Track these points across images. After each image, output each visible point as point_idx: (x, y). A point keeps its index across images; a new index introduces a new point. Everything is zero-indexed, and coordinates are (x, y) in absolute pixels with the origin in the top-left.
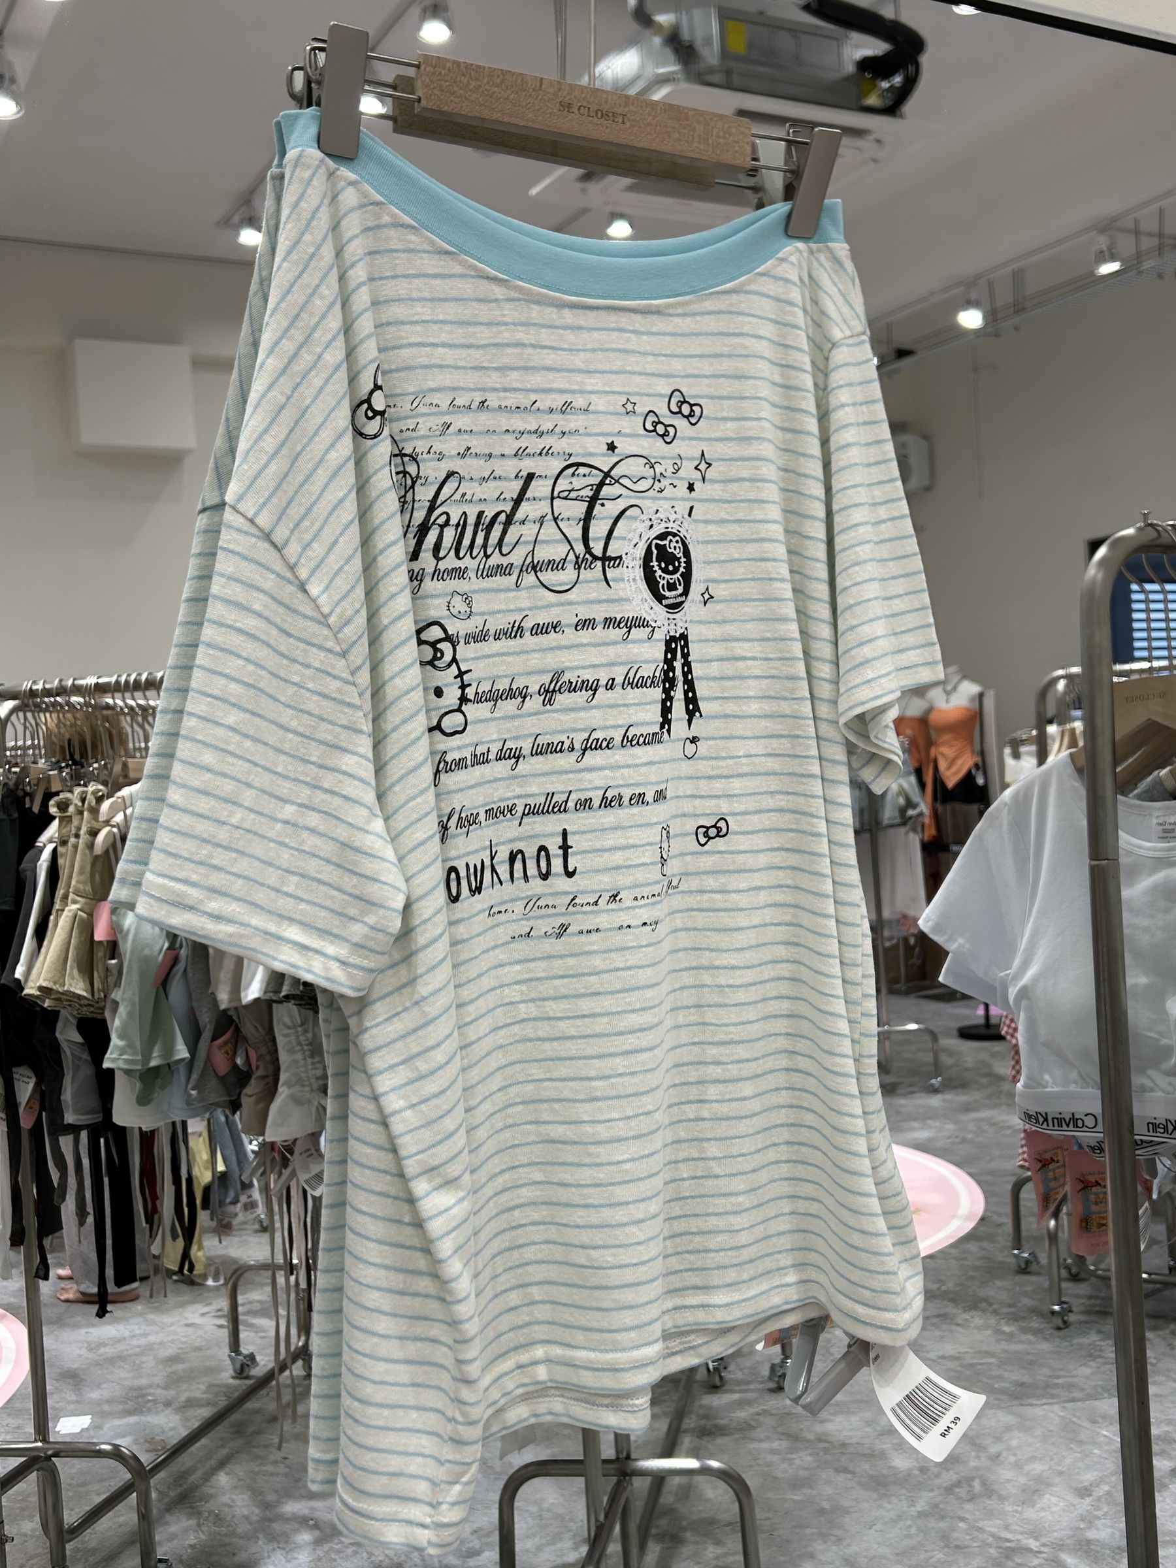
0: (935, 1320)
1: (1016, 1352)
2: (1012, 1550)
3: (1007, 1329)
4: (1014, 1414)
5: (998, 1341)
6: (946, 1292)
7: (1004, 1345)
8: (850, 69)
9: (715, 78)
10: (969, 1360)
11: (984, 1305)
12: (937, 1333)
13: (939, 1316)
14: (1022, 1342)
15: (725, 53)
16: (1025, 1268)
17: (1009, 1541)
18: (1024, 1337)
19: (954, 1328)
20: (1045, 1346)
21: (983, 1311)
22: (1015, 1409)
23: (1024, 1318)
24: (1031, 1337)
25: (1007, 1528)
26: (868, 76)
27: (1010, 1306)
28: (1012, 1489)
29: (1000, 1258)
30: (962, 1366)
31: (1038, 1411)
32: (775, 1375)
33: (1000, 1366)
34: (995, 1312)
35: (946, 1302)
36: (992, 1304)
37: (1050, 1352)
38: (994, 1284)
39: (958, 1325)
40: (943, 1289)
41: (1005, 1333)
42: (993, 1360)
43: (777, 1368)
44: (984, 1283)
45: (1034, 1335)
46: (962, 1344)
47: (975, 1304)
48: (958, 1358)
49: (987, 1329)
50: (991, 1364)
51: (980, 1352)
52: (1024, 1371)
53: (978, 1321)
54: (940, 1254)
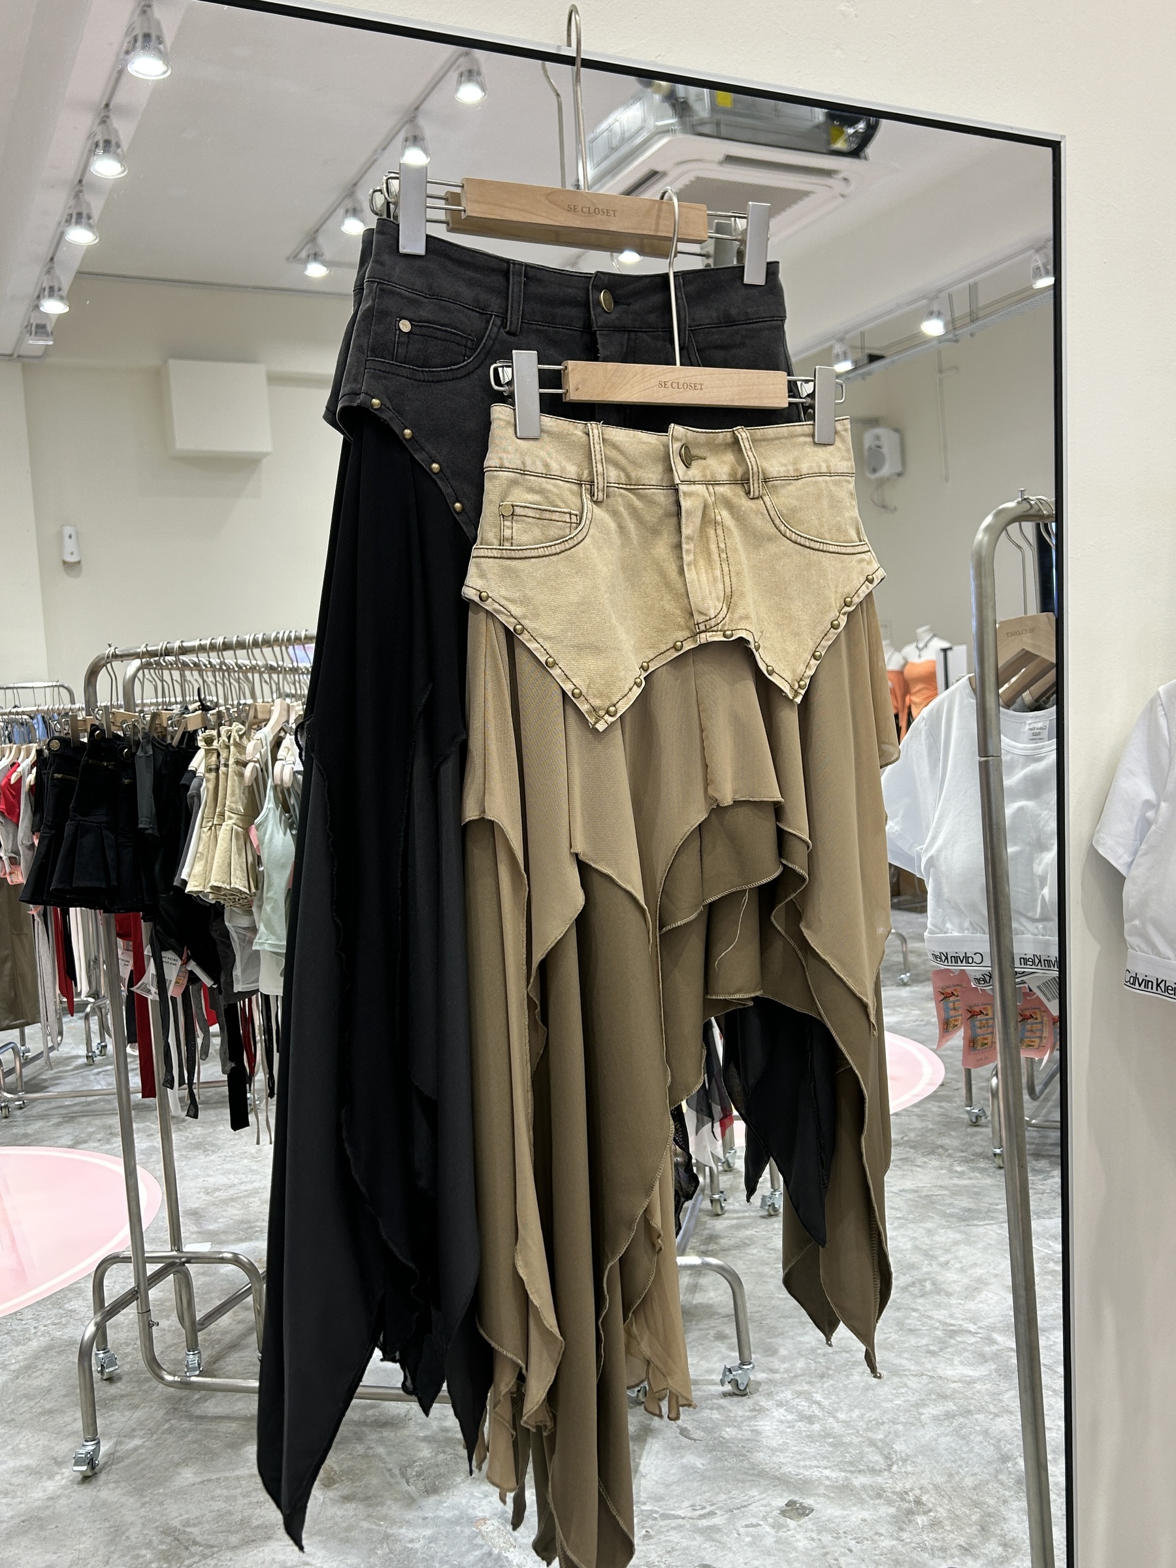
0: (899, 1163)
1: (966, 1186)
2: (955, 1331)
3: (959, 1169)
4: (960, 1232)
5: (951, 1178)
6: (908, 1141)
7: (956, 1181)
8: (821, 118)
9: (706, 129)
10: (925, 1193)
11: (940, 1150)
12: (900, 1172)
13: (901, 1159)
14: (970, 1178)
15: (714, 108)
16: (975, 1122)
17: (952, 1325)
18: (972, 1175)
19: (914, 1168)
20: (989, 1181)
21: (939, 1155)
22: (962, 1228)
23: (973, 1160)
24: (978, 1175)
25: (951, 1316)
26: (836, 123)
27: (962, 1151)
28: (957, 1288)
29: (956, 1114)
30: (919, 1197)
31: (981, 1230)
32: (766, 1205)
33: (951, 1197)
34: (950, 1156)
35: (908, 1149)
36: (947, 1150)
37: (992, 1185)
38: (950, 1135)
39: (919, 1166)
40: (905, 1138)
41: (957, 1171)
42: (946, 1192)
43: (768, 1199)
44: (941, 1134)
45: (980, 1173)
46: (921, 1180)
47: (933, 1150)
48: (917, 1191)
49: (942, 1169)
50: (944, 1195)
51: (935, 1186)
52: (971, 1200)
53: (936, 1163)
54: (905, 1113)
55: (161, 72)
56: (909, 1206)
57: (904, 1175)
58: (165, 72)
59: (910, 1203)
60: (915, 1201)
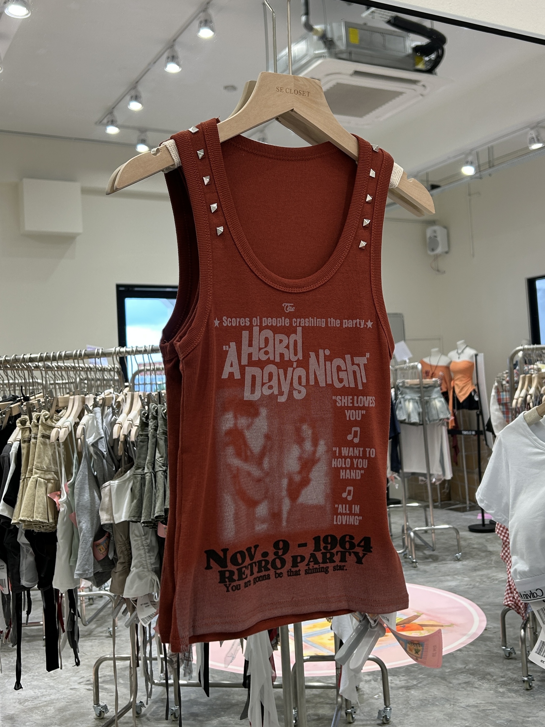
0: (464, 685)
1: (506, 703)
3: (501, 690)
5: (497, 697)
6: (469, 670)
7: (500, 699)
8: (410, 51)
9: (344, 56)
10: (481, 709)
11: (489, 677)
12: (465, 692)
13: (465, 683)
14: (509, 697)
15: (348, 44)
16: (509, 657)
18: (510, 694)
19: (474, 689)
20: (521, 699)
21: (488, 680)
23: (509, 684)
24: (513, 695)
26: (418, 54)
27: (502, 677)
29: (496, 650)
30: (479, 711)
32: (381, 717)
33: (498, 711)
34: (494, 680)
35: (469, 675)
36: (492, 676)
37: (524, 703)
38: (493, 665)
39: (476, 688)
40: (467, 667)
41: (500, 692)
42: (495, 707)
43: (382, 713)
44: (488, 665)
45: (514, 693)
46: (478, 698)
47: (484, 676)
48: (477, 707)
49: (491, 690)
50: (494, 709)
51: (488, 703)
52: (510, 713)
53: (486, 685)
54: (465, 649)
55: (25, 14)
56: (473, 717)
57: (468, 694)
58: (27, 14)
59: (473, 715)
60: (477, 714)
